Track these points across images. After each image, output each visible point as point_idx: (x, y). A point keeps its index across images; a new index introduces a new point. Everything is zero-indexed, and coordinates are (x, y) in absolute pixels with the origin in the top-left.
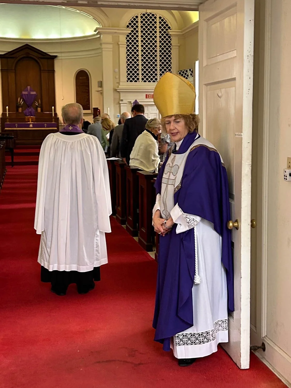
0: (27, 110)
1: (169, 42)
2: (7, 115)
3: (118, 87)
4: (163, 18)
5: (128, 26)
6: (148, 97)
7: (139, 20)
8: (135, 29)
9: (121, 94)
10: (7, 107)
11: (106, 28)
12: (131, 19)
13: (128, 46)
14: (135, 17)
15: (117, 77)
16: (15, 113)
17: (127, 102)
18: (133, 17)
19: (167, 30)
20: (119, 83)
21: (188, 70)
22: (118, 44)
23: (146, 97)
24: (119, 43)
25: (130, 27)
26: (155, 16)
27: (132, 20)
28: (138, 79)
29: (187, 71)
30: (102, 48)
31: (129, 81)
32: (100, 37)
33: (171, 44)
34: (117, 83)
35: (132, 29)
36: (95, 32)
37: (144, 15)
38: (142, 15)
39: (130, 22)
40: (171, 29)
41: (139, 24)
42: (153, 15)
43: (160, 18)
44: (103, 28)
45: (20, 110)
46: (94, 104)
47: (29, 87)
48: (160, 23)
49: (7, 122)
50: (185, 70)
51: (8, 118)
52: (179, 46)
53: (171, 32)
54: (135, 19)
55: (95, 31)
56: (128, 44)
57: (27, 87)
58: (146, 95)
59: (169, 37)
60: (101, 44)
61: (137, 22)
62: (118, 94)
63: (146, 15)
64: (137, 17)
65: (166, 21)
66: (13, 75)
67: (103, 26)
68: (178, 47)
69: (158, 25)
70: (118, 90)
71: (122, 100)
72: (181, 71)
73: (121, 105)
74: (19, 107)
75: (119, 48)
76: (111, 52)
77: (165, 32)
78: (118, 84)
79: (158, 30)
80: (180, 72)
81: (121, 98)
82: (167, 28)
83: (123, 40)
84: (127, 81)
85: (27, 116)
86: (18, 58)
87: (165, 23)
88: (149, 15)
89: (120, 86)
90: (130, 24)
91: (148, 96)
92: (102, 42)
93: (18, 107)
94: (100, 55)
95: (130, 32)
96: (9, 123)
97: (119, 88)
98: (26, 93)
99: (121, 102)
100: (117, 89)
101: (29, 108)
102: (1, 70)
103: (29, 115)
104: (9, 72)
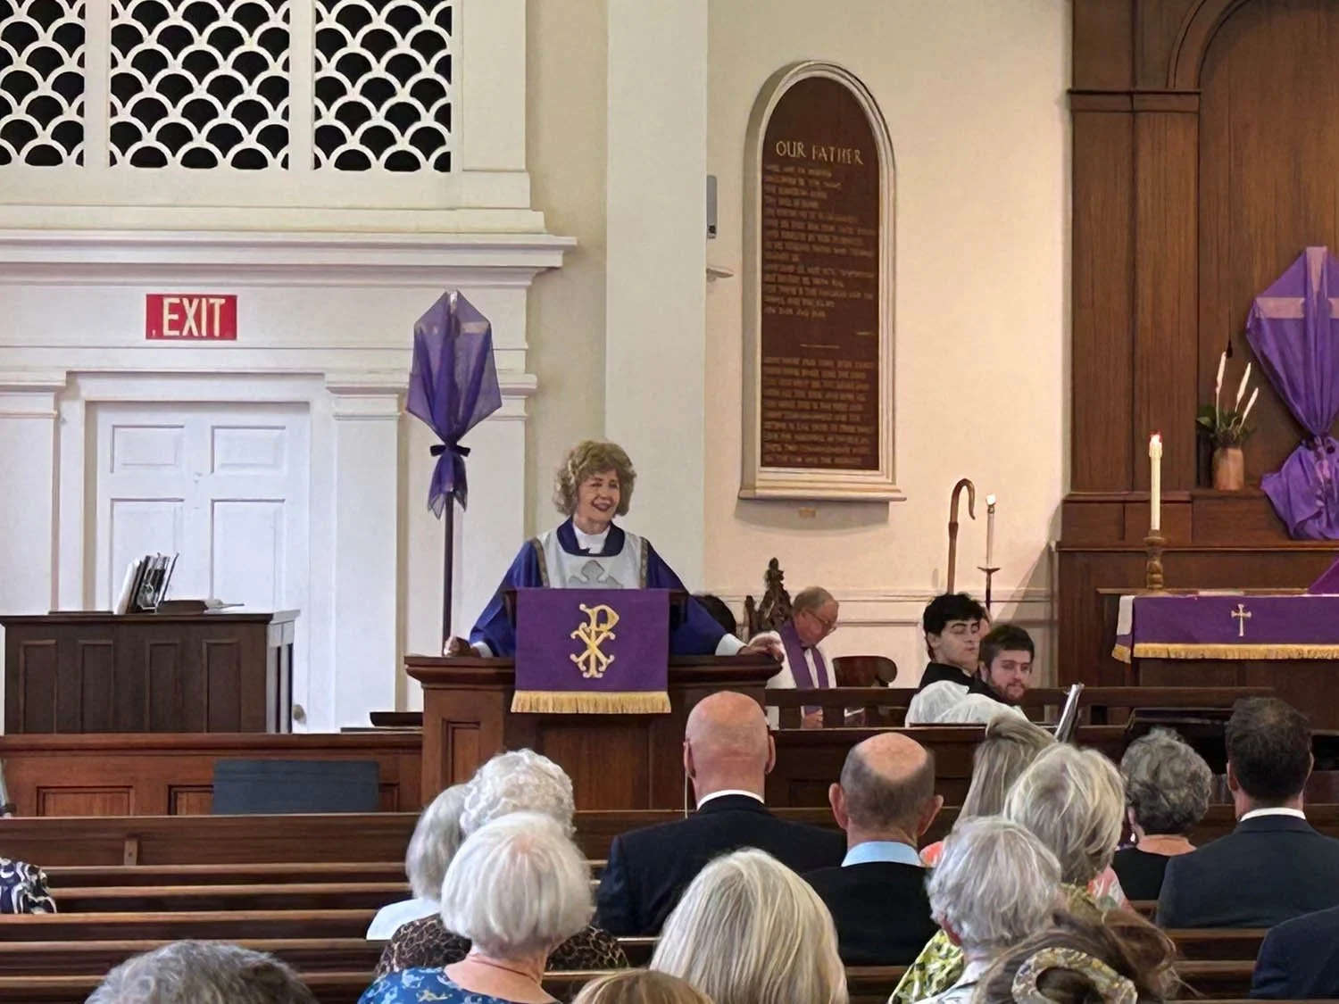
0: (1293, 468)
2: (1156, 523)
10: (1156, 444)
16: (1181, 495)
45: (1231, 468)
47: (1317, 255)
51: (1152, 544)
57: (1300, 255)
74: (1228, 442)
93: (1209, 443)
96: (1162, 594)
98: (1291, 308)
101: (1311, 446)
102: (1071, 92)
103: (1318, 515)
104: (1143, 119)
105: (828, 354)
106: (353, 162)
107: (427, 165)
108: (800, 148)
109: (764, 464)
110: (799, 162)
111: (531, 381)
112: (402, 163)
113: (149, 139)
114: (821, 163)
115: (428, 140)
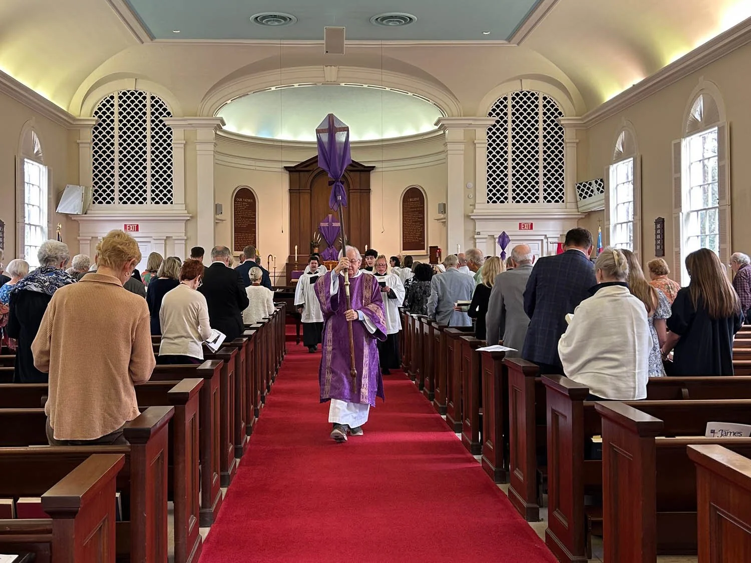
0: (326, 250)
1: (560, 137)
2: (296, 260)
3: (472, 212)
4: (550, 99)
5: (490, 114)
6: (524, 228)
7: (510, 103)
8: (502, 118)
9: (477, 223)
10: (296, 247)
11: (454, 118)
12: (496, 103)
13: (490, 145)
14: (502, 99)
15: (471, 196)
16: (308, 255)
17: (487, 236)
18: (500, 99)
19: (556, 117)
20: (474, 205)
21: (593, 182)
22: (473, 142)
23: (520, 228)
24: (475, 142)
25: (494, 115)
26: (536, 95)
27: (498, 103)
28: (506, 198)
29: (590, 184)
30: (447, 151)
31: (491, 202)
32: (444, 133)
33: (563, 140)
34: (471, 205)
35: (497, 118)
36: (436, 126)
37: (517, 95)
38: (514, 96)
39: (494, 107)
40: (563, 116)
41: (510, 110)
42: (533, 95)
43: (545, 98)
44: (449, 118)
46: (431, 240)
47: (330, 216)
48: (545, 106)
49: (294, 270)
50: (587, 183)
51: (296, 263)
52: (577, 143)
53: (563, 121)
54: (502, 103)
55: (436, 124)
56: (490, 142)
57: (327, 216)
58: (520, 224)
59: (560, 129)
60: (445, 144)
61: (506, 106)
62: (471, 223)
63: (521, 95)
64: (505, 99)
65: (554, 102)
66: (307, 197)
67: (450, 115)
68: (575, 145)
69: (541, 110)
70: (472, 217)
71: (479, 233)
72: (581, 184)
73: (477, 241)
74: (315, 247)
75: (475, 148)
76: (462, 156)
77: (552, 121)
78: (472, 207)
79: (541, 118)
80: (578, 185)
81: (477, 231)
82: (556, 114)
83: (482, 136)
84: (488, 202)
85: (327, 260)
86: (316, 172)
87: (552, 106)
88: (525, 95)
89: (474, 210)
90: (494, 110)
91: (524, 225)
92: (447, 141)
93: (313, 247)
94: (445, 163)
95: (494, 123)
97: (473, 214)
98: (326, 225)
99: (476, 236)
100: (470, 214)
101: (329, 247)
102: (289, 190)
103: (330, 258)
104: (301, 194)
105: (246, 233)
106: (157, 203)
107: (169, 203)
108: (241, 200)
109: (235, 251)
110: (240, 202)
111: (185, 238)
112: (165, 203)
113: (125, 200)
114: (245, 202)
115: (169, 199)
